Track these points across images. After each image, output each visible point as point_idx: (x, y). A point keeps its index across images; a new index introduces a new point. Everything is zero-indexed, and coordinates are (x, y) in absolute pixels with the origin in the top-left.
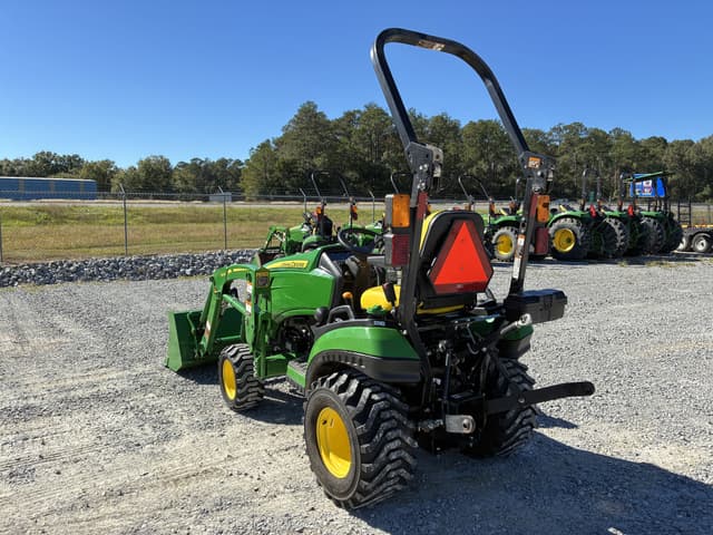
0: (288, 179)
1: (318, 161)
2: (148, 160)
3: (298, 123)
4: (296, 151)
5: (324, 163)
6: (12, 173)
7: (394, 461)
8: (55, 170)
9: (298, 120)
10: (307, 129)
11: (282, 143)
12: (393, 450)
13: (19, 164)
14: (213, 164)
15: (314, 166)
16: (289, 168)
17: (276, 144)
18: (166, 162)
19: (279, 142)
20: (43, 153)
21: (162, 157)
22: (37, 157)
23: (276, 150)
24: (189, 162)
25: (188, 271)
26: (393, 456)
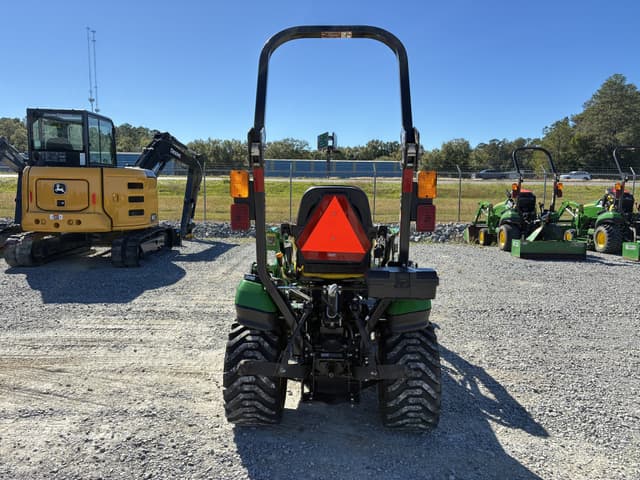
0: (583, 155)
1: (620, 136)
2: (450, 144)
3: (600, 98)
4: (596, 127)
5: (628, 138)
6: (352, 157)
7: (246, 392)
8: (379, 154)
9: (602, 94)
10: (611, 103)
11: (582, 119)
12: (247, 384)
13: (357, 151)
14: (510, 145)
15: (616, 141)
16: (585, 145)
17: (576, 121)
18: (466, 145)
19: (579, 119)
20: (373, 141)
21: (463, 140)
22: (369, 145)
23: (575, 127)
24: (488, 143)
25: (417, 239)
26: (246, 388)
